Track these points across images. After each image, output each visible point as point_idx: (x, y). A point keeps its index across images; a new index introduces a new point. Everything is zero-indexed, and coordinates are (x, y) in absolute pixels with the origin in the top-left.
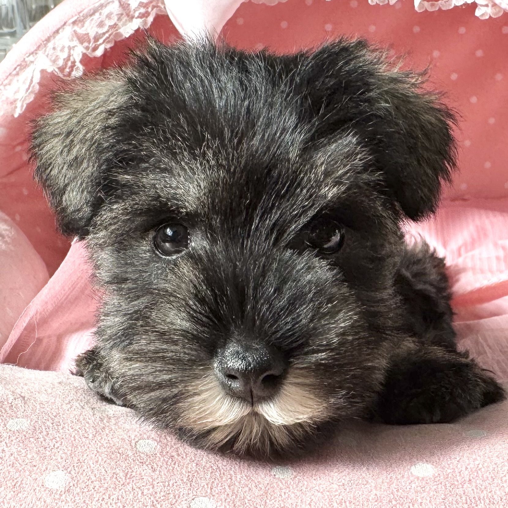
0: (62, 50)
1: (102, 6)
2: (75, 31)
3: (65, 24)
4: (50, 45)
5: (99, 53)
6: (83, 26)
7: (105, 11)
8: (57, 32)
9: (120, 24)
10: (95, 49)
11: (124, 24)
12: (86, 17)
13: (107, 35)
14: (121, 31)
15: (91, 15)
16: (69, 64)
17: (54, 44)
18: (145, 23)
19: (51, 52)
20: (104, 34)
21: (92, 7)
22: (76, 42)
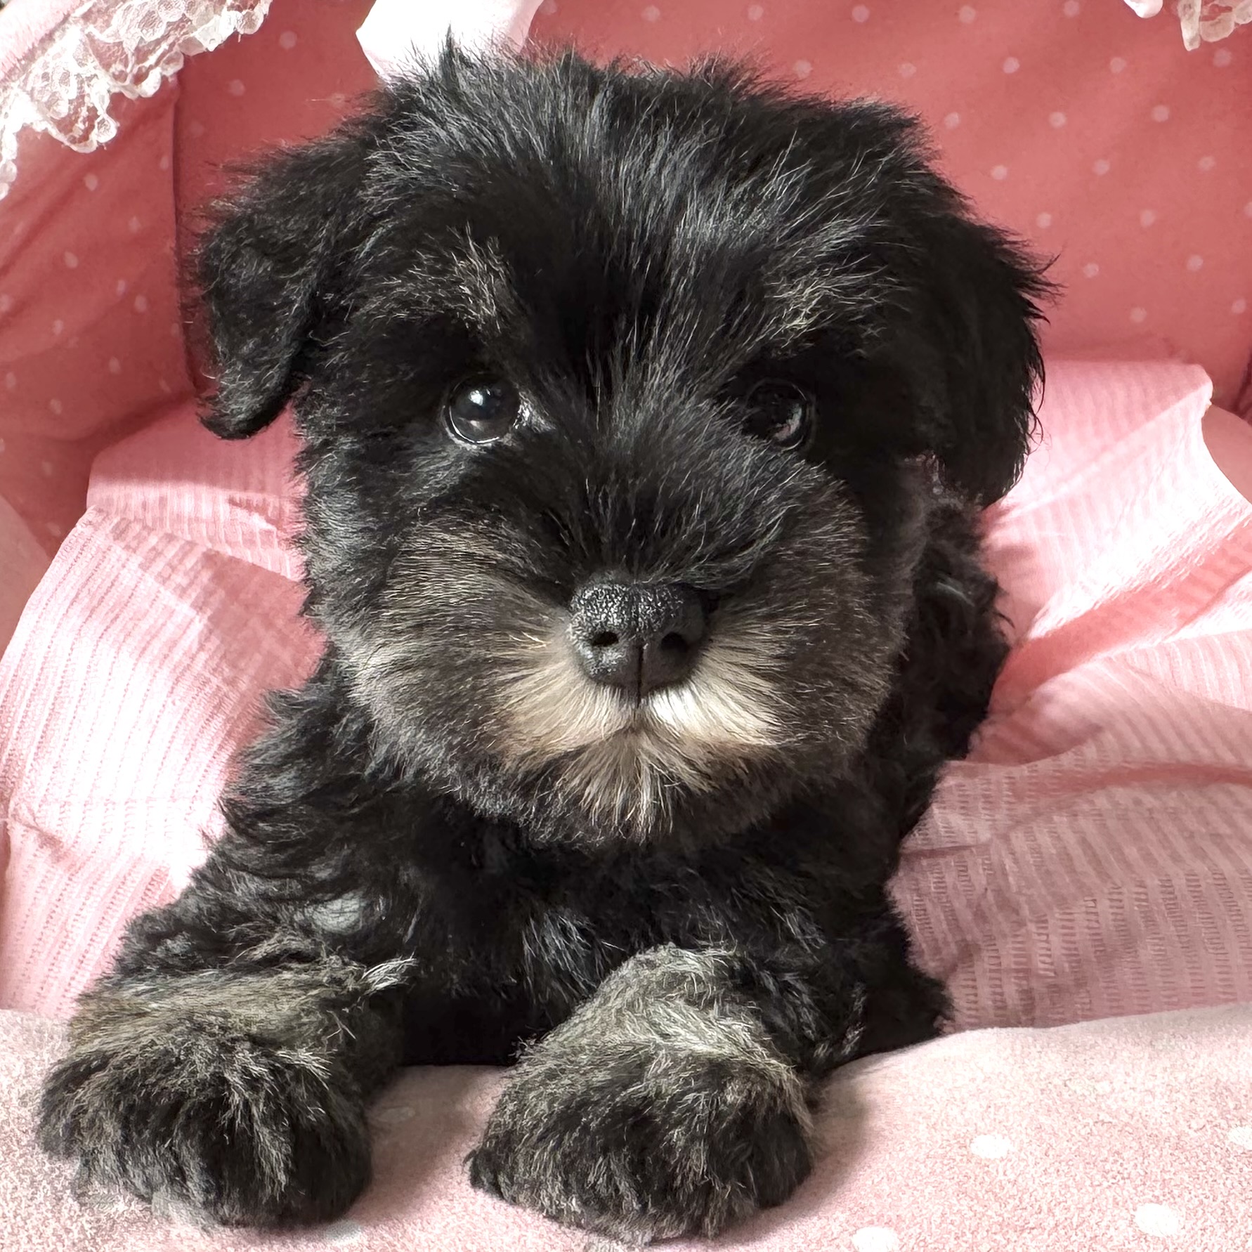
0: (65, 79)
2: (89, 35)
4: (37, 68)
5: (150, 87)
6: (108, 24)
8: (49, 37)
9: (194, 18)
10: (140, 78)
11: (205, 19)
13: (164, 46)
14: (196, 35)
16: (84, 112)
17: (46, 65)
18: (249, 21)
19: (39, 84)
20: (158, 42)
22: (94, 67)
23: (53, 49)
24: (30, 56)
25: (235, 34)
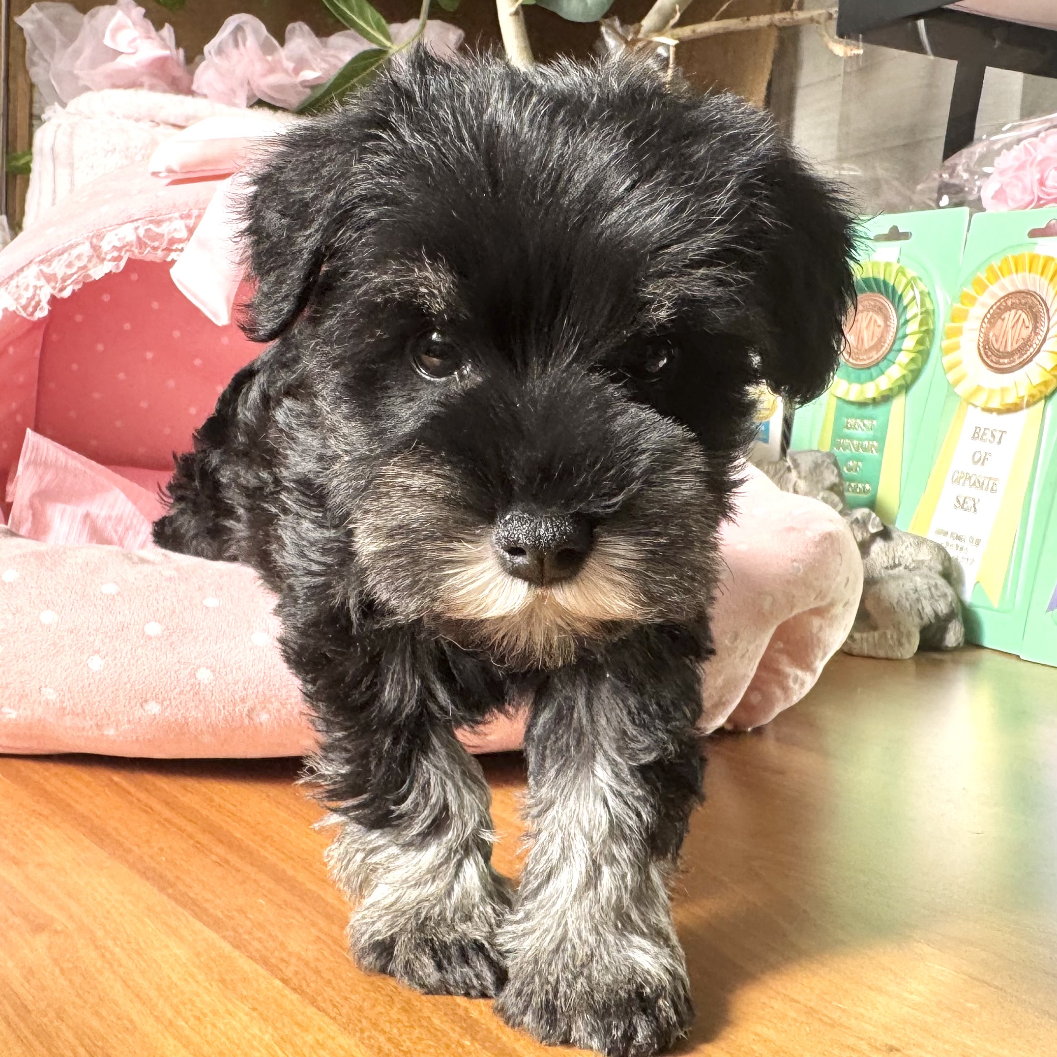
0: (27, 288)
1: (72, 247)
2: (41, 270)
3: (31, 262)
4: (13, 283)
5: (66, 294)
6: (50, 265)
7: (75, 252)
8: (22, 270)
9: (90, 266)
10: (62, 290)
11: (95, 266)
12: (54, 256)
13: (75, 276)
14: (90, 272)
15: (59, 255)
16: (33, 303)
17: (18, 282)
18: (117, 266)
19: (14, 290)
20: (72, 275)
21: (60, 247)
22: (42, 282)
23: (22, 275)
24: (11, 277)
25: (111, 272)
